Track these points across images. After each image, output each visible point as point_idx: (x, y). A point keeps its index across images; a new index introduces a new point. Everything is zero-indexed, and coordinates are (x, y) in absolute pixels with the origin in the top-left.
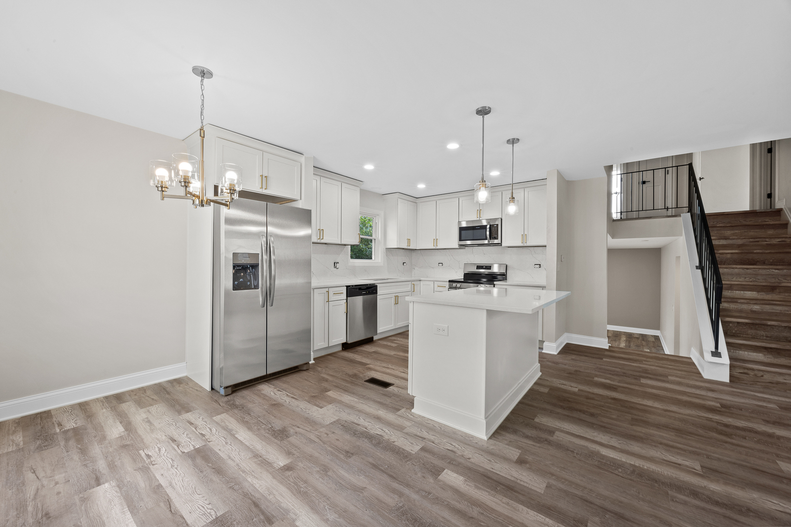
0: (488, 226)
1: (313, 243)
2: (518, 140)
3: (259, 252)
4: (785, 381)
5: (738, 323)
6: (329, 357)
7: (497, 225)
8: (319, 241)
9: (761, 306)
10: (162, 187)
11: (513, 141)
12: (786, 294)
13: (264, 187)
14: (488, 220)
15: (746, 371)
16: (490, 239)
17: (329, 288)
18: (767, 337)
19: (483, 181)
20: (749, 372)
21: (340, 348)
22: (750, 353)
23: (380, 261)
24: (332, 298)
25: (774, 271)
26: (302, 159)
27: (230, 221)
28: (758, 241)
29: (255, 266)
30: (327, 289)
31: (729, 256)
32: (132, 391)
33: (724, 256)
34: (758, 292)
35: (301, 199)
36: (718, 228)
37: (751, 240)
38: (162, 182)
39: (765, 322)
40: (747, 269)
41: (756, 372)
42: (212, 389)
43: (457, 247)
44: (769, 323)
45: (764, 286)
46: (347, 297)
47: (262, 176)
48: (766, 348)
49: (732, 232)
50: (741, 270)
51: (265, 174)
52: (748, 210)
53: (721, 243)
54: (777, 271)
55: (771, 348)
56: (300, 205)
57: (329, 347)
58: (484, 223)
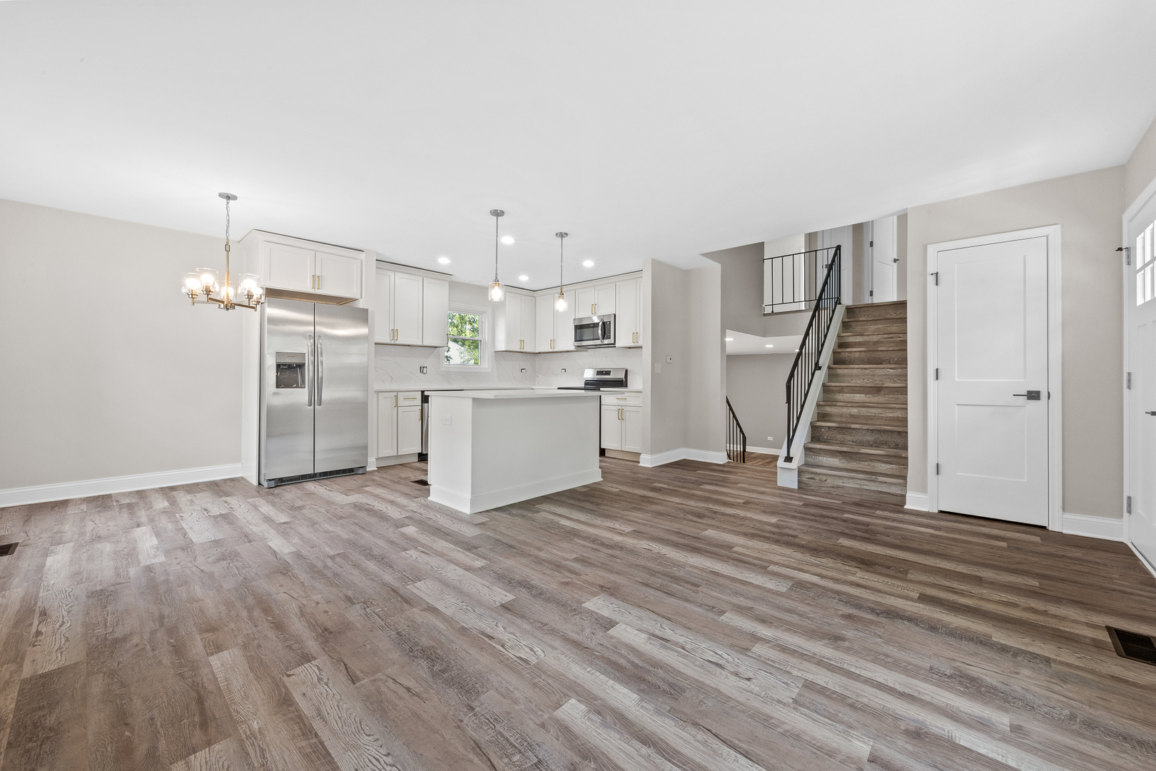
0: (600, 324)
1: (375, 344)
2: (567, 234)
3: (306, 351)
4: (843, 485)
5: (829, 427)
6: (401, 467)
7: (610, 322)
8: (393, 342)
9: (858, 408)
10: (192, 295)
11: (562, 235)
12: (891, 396)
13: (317, 287)
14: (601, 317)
15: (813, 476)
16: (603, 338)
17: (398, 392)
18: (853, 442)
19: (497, 280)
20: (816, 477)
21: (416, 459)
22: (828, 459)
23: (487, 367)
24: (401, 402)
25: (889, 370)
26: (362, 256)
27: (272, 321)
28: (892, 338)
29: (301, 366)
30: (395, 394)
31: (857, 355)
32: (186, 485)
33: (852, 355)
34: (866, 394)
35: (361, 298)
36: (862, 323)
37: (886, 336)
38: (192, 291)
39: (849, 425)
40: (865, 369)
41: (821, 477)
42: (259, 484)
43: (573, 348)
44: (853, 426)
45: (870, 387)
46: (422, 403)
47: (314, 276)
48: (841, 452)
49: (876, 327)
50: (860, 370)
51: (318, 274)
52: (896, 300)
53: (857, 341)
54: (892, 370)
55: (845, 452)
56: (361, 304)
57: (398, 457)
58: (596, 320)
